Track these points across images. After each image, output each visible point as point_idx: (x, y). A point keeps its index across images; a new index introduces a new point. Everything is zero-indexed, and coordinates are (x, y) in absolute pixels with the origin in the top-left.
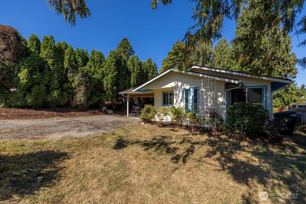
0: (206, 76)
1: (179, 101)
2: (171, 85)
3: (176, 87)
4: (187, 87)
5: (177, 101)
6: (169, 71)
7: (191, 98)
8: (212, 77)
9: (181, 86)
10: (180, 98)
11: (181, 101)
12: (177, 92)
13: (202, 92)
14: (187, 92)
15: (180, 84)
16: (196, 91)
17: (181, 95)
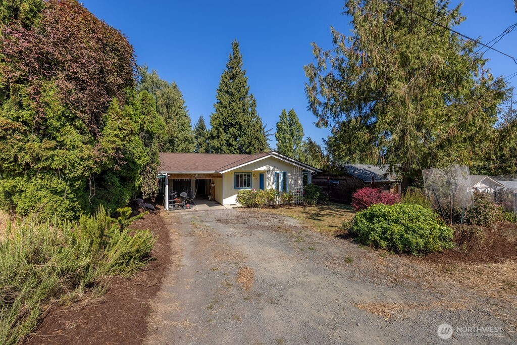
0: (297, 165)
1: (271, 183)
2: (263, 168)
3: (268, 171)
4: (278, 172)
5: (269, 184)
6: (269, 156)
7: (281, 180)
8: (301, 167)
9: (273, 170)
10: (272, 181)
11: (273, 183)
12: (269, 176)
13: (289, 176)
14: (278, 176)
15: (272, 168)
16: (284, 175)
17: (272, 178)
